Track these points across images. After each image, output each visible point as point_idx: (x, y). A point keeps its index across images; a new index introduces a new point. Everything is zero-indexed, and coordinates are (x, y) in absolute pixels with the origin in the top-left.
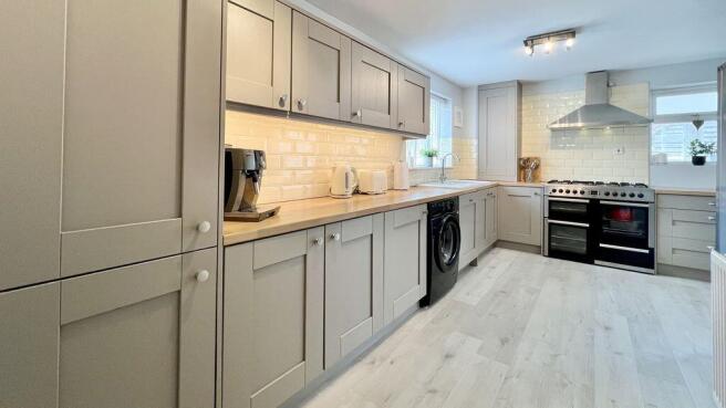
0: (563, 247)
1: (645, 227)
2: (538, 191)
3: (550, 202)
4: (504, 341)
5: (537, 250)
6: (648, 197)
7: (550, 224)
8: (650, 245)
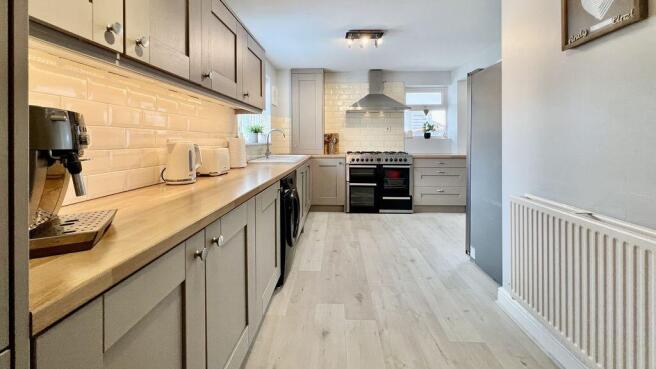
0: (358, 203)
1: (407, 182)
2: (342, 161)
3: (350, 169)
4: (359, 298)
5: (342, 209)
6: (409, 161)
7: (351, 187)
8: (411, 194)
